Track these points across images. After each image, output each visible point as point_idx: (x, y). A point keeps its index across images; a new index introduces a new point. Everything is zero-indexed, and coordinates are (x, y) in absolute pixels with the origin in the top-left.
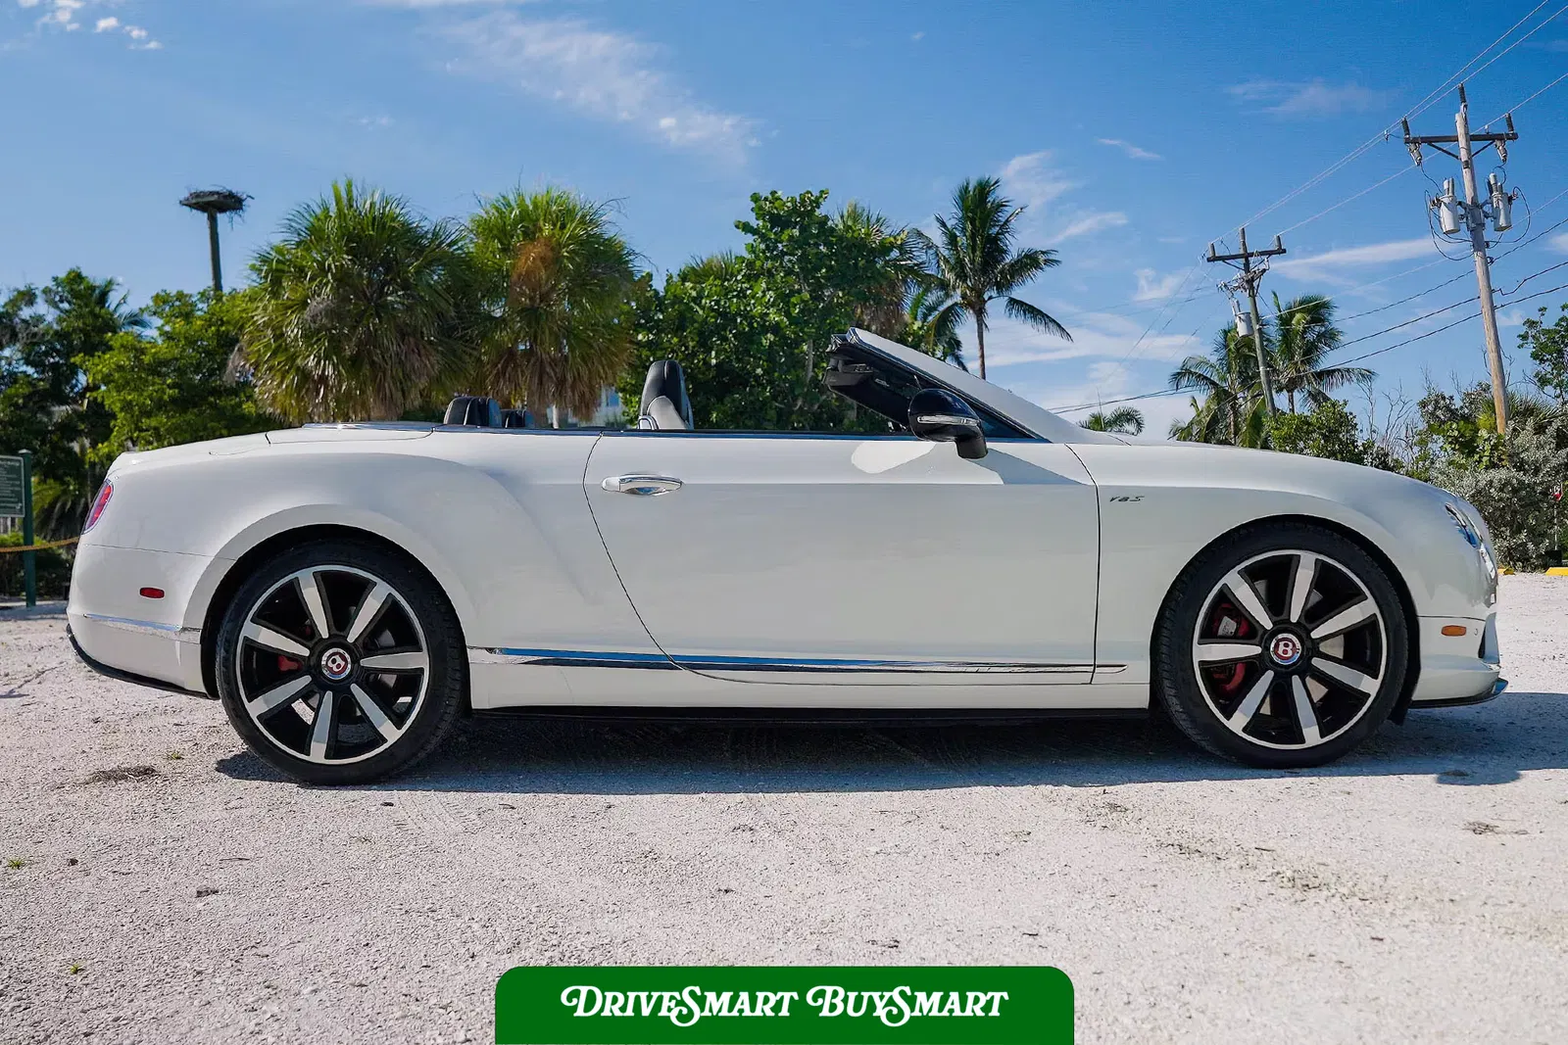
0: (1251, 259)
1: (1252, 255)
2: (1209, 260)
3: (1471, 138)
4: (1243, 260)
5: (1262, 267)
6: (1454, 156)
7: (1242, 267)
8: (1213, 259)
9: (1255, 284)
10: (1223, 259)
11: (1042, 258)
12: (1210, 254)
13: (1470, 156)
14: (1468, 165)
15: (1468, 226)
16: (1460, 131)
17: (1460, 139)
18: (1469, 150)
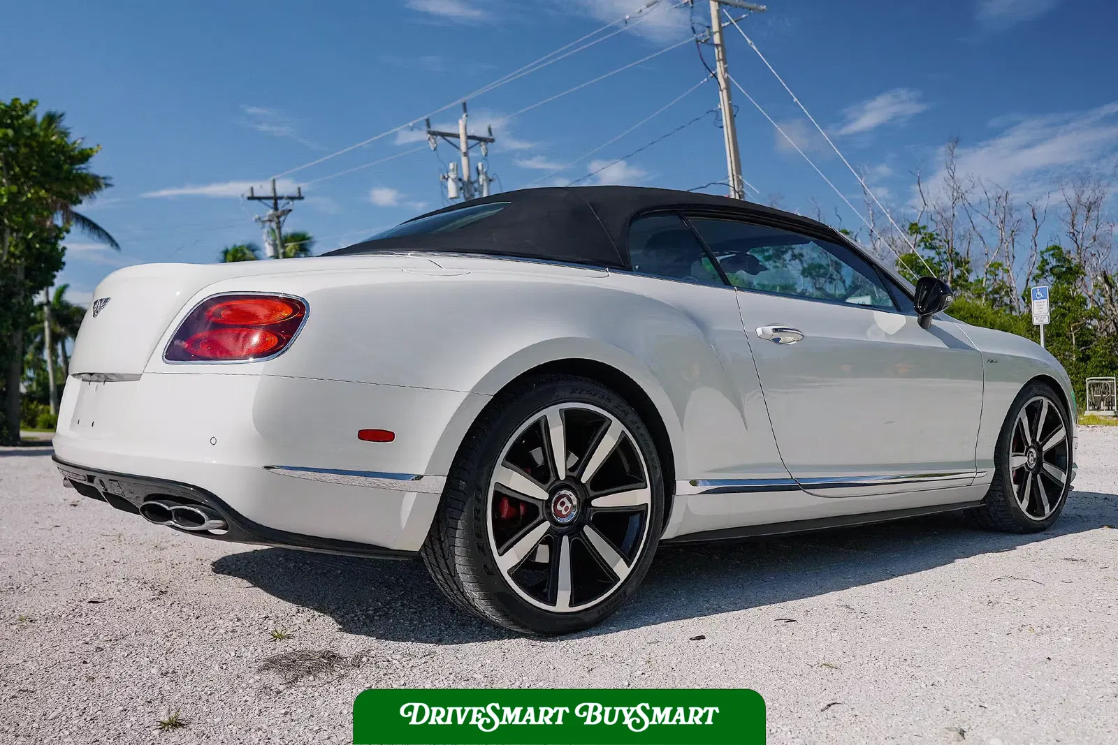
0: (279, 201)
1: (281, 198)
2: (249, 198)
3: (469, 137)
4: (273, 201)
5: (288, 207)
6: (455, 146)
7: (272, 205)
8: (252, 198)
9: (282, 219)
10: (259, 199)
11: (102, 181)
12: (249, 194)
13: (468, 148)
14: (466, 154)
15: (464, 196)
16: (461, 132)
17: (461, 136)
18: (467, 144)
